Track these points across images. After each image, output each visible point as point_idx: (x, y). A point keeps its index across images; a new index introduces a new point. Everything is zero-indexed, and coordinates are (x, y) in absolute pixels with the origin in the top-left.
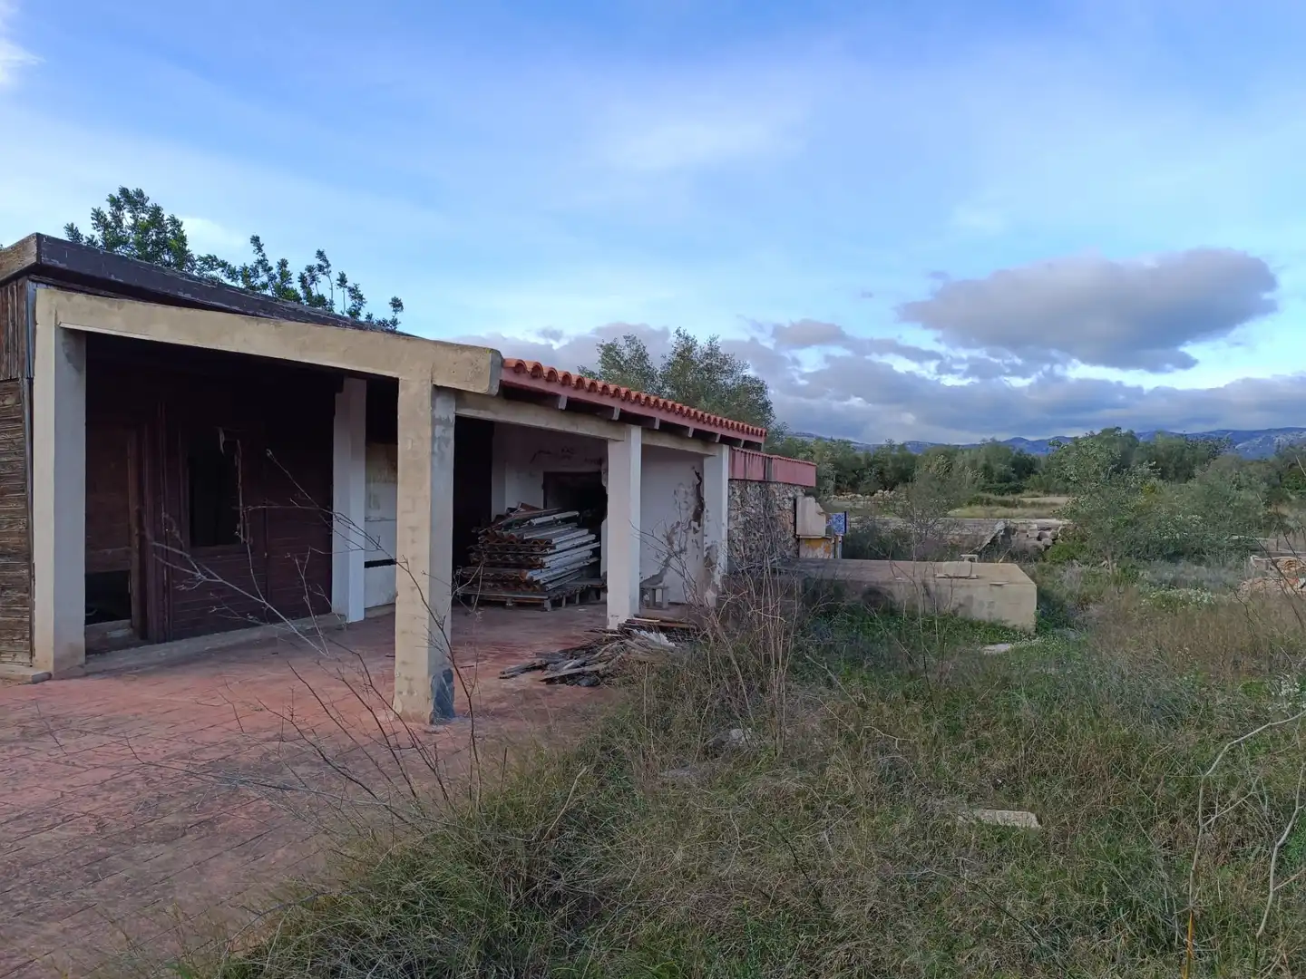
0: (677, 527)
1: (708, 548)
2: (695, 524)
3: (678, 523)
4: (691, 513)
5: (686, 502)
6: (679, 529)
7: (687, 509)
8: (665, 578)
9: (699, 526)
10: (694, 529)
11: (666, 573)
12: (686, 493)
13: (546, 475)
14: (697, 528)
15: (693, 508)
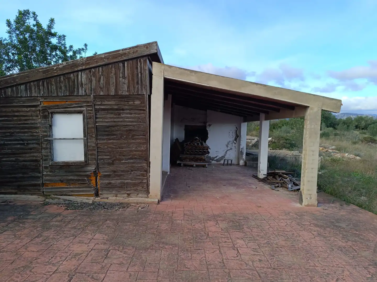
0: (229, 142)
1: (242, 149)
2: (235, 142)
3: (230, 141)
4: (234, 138)
5: (232, 135)
6: (230, 143)
7: (233, 137)
8: (226, 157)
9: (236, 142)
10: (235, 143)
11: (226, 155)
12: (233, 133)
13: (186, 126)
14: (236, 143)
15: (235, 137)
